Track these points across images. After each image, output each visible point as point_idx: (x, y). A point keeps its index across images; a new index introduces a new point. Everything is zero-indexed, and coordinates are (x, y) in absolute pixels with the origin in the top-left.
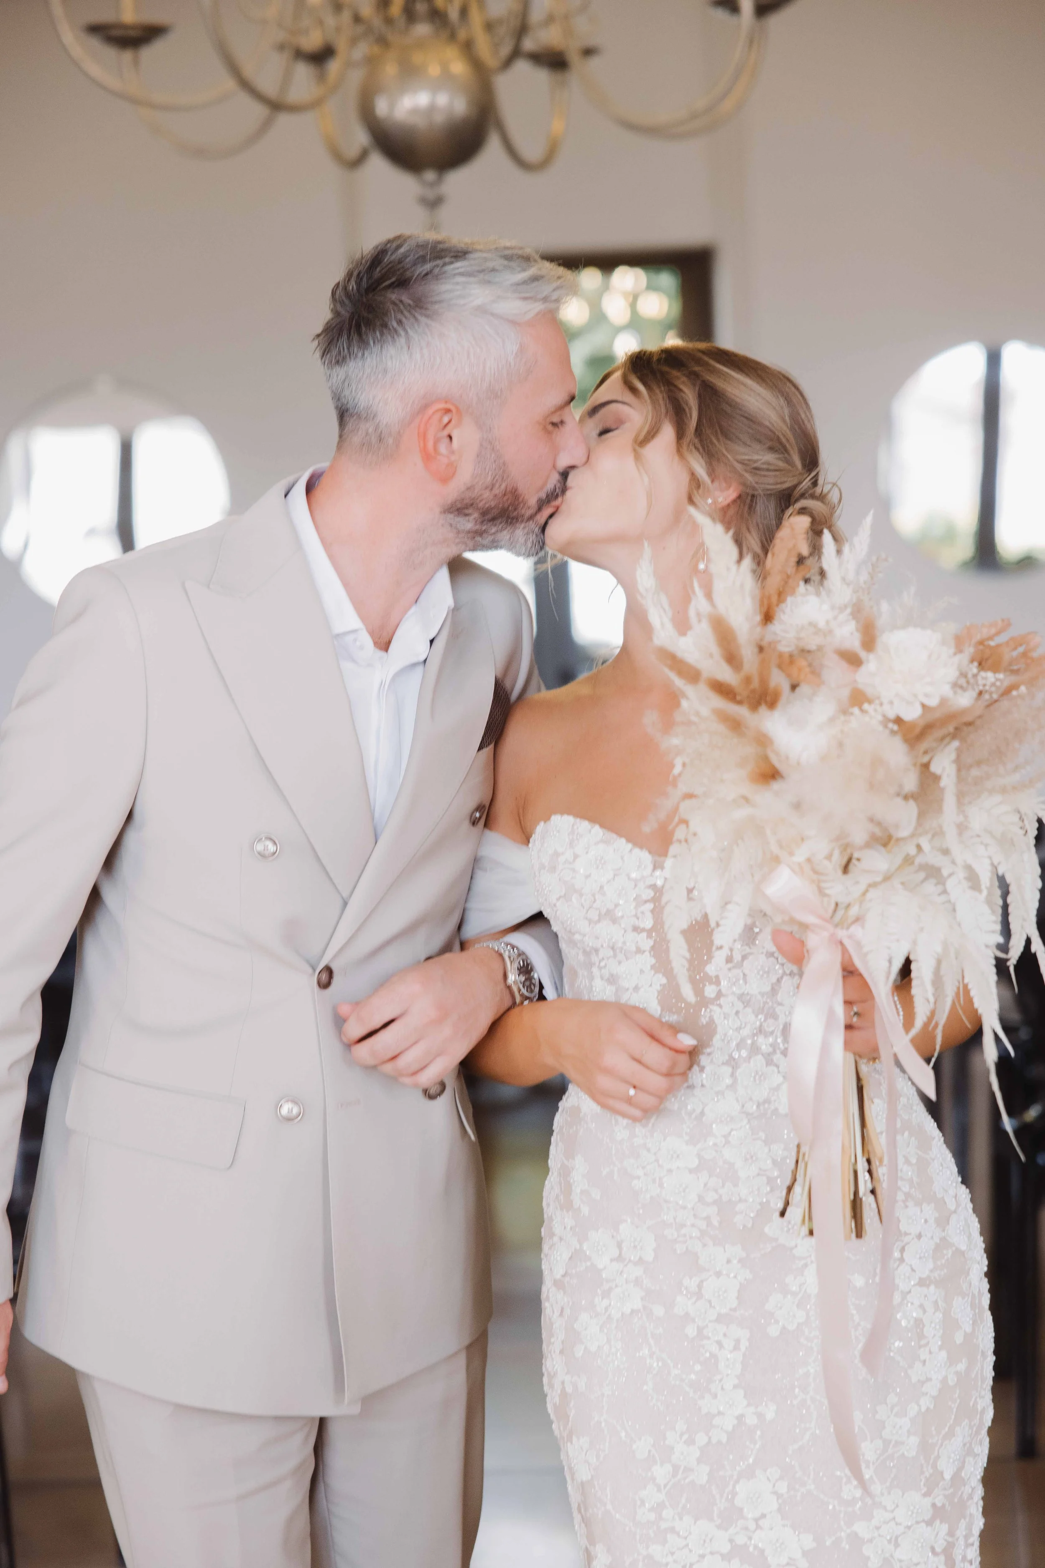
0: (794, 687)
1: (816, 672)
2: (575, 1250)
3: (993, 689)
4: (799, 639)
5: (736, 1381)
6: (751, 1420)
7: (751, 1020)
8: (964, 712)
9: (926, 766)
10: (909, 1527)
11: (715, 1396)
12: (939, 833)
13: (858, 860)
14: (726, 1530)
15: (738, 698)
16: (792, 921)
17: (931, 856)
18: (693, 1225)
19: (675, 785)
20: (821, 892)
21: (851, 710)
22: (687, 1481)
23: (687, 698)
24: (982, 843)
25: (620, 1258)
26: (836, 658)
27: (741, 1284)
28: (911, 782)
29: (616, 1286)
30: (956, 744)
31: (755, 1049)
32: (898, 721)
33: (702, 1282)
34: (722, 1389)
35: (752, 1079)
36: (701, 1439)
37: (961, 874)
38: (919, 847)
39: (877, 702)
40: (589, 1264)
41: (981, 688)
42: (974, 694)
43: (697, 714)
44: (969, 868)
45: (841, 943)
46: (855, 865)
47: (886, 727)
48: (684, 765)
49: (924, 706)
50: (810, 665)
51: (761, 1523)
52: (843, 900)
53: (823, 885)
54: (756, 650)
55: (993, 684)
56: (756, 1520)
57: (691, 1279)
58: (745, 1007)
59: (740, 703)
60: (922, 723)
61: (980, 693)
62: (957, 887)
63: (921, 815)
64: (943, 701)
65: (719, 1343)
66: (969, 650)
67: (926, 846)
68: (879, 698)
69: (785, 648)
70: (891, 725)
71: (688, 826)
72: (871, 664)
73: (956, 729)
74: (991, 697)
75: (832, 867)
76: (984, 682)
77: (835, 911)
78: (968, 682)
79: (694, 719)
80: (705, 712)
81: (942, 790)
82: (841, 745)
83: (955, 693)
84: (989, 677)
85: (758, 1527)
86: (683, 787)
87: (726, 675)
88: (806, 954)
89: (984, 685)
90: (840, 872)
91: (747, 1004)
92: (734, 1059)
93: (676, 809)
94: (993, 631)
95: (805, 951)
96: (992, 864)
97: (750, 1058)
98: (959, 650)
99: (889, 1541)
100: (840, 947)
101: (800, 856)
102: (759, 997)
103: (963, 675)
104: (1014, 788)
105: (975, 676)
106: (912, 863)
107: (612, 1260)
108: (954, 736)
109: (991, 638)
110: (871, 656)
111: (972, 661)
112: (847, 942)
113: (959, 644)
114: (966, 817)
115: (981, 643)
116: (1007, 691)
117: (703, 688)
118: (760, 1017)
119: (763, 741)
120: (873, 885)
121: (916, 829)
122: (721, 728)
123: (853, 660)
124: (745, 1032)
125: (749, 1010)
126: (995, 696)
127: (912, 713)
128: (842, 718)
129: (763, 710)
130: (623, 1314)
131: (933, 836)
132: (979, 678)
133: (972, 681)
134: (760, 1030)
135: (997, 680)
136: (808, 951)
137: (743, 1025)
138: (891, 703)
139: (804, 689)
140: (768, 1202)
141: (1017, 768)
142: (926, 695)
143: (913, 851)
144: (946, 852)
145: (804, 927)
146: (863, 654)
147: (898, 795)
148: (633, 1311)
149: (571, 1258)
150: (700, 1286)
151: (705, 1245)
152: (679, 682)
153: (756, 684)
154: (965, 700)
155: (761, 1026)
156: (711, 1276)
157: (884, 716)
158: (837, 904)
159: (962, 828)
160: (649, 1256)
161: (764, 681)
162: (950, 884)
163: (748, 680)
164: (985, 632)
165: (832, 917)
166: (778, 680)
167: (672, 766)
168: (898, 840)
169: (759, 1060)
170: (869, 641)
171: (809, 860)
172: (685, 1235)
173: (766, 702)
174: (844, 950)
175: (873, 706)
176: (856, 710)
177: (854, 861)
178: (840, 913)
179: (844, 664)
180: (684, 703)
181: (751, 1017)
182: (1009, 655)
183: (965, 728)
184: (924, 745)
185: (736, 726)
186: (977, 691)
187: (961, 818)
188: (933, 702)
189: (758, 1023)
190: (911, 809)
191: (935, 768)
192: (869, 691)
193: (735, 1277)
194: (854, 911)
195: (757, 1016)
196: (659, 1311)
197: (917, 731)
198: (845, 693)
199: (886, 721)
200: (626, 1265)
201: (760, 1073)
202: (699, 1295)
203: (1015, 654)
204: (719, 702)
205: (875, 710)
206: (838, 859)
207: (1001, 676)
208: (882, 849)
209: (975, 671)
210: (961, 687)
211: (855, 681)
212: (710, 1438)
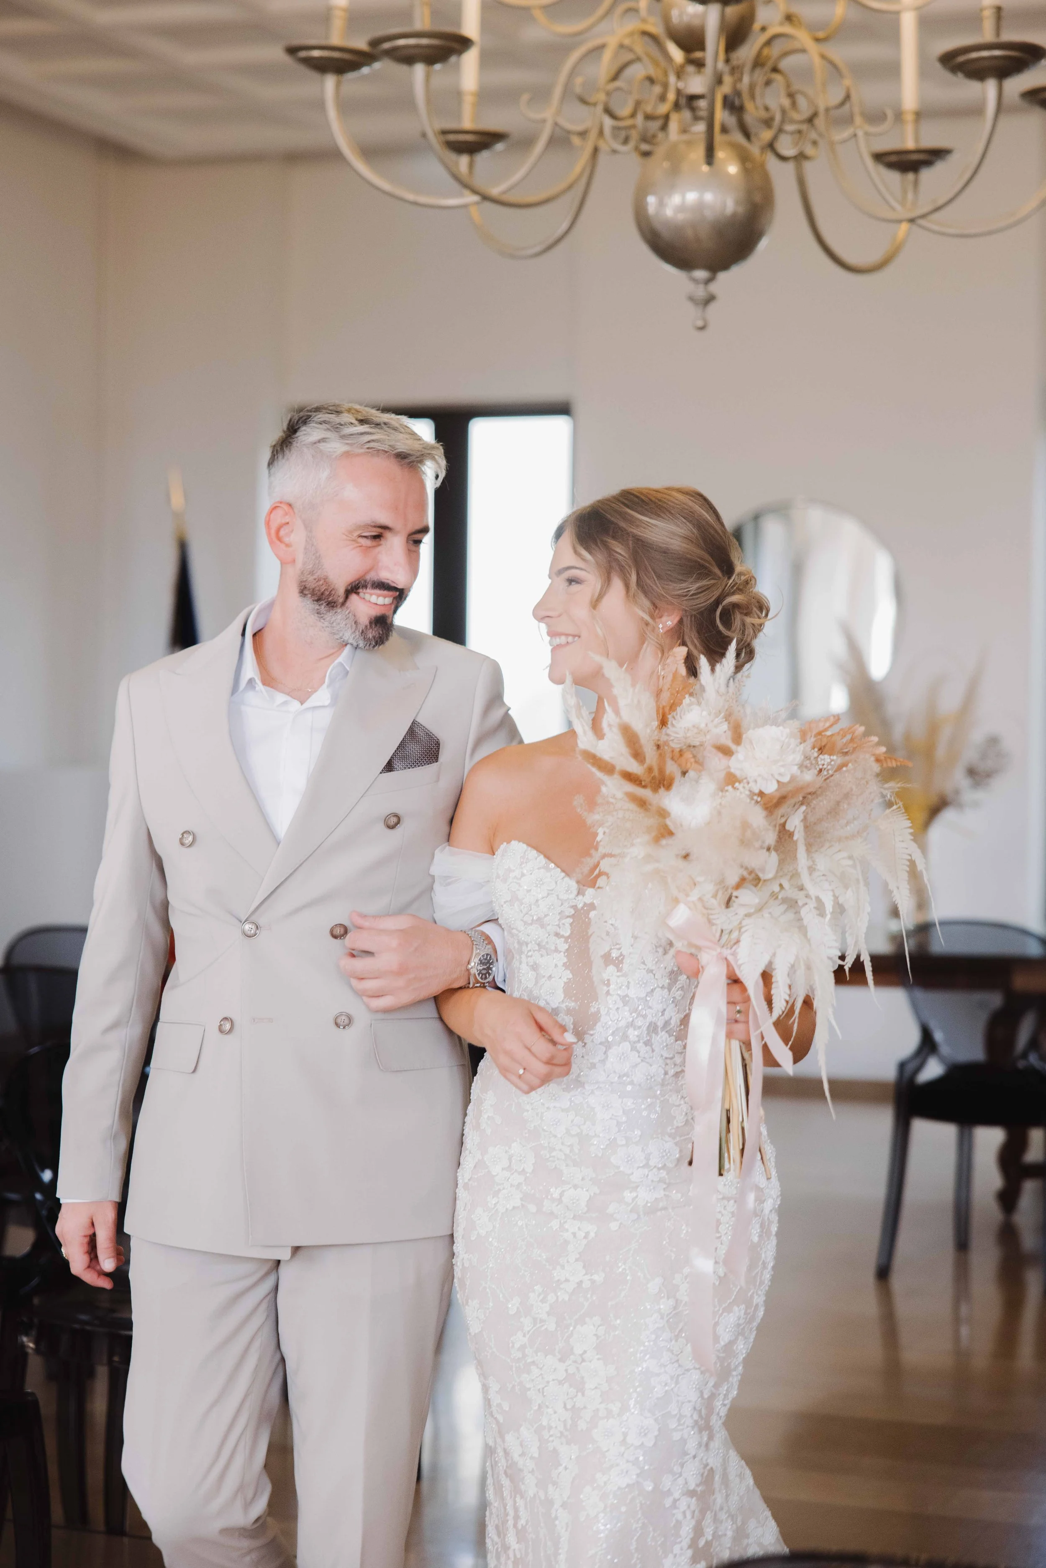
0: (684, 773)
1: (700, 763)
2: (479, 1160)
3: (829, 767)
4: (686, 738)
5: (578, 1256)
6: (586, 1284)
7: (626, 1015)
8: (808, 785)
9: (783, 825)
10: (688, 1370)
11: (563, 1267)
12: (795, 875)
13: (737, 897)
14: (564, 1362)
15: (643, 783)
16: (690, 945)
17: (790, 892)
18: (561, 1150)
19: (596, 849)
20: (710, 922)
21: (726, 788)
22: (543, 1328)
23: (606, 786)
24: (827, 880)
25: (509, 1168)
26: (714, 751)
27: (590, 1196)
28: (771, 838)
29: (504, 1189)
30: (803, 808)
31: (625, 1038)
32: (761, 794)
33: (563, 1191)
34: (568, 1262)
35: (618, 1058)
36: (551, 1298)
37: (812, 904)
38: (781, 886)
39: (745, 781)
40: (487, 1170)
41: (821, 767)
42: (816, 772)
43: (614, 797)
44: (818, 899)
45: (726, 959)
46: (734, 902)
47: (752, 799)
48: (604, 833)
49: (778, 782)
50: (694, 757)
51: (584, 1356)
52: (727, 927)
53: (711, 917)
54: (655, 748)
55: (829, 764)
56: (581, 1355)
57: (556, 1189)
58: (624, 1006)
59: (645, 787)
60: (778, 795)
61: (821, 770)
62: (808, 914)
63: (781, 862)
64: (793, 778)
65: (574, 1234)
66: (811, 740)
67: (786, 885)
68: (746, 778)
69: (676, 746)
70: (755, 798)
71: (608, 878)
72: (741, 753)
73: (804, 798)
74: (828, 773)
75: (716, 904)
76: (823, 762)
77: (721, 936)
78: (811, 764)
79: (611, 800)
80: (619, 795)
81: (795, 843)
82: (719, 813)
83: (802, 772)
84: (826, 759)
85: (583, 1360)
86: (602, 850)
87: (635, 767)
88: (701, 969)
89: (823, 765)
90: (724, 907)
91: (625, 1003)
92: (609, 1042)
93: (597, 865)
94: (828, 724)
95: (700, 967)
96: (834, 896)
97: (620, 1043)
98: (803, 740)
99: (672, 1378)
100: (725, 963)
101: (694, 896)
102: (636, 1000)
103: (807, 758)
104: (847, 838)
105: (816, 758)
106: (777, 898)
107: (503, 1169)
108: (802, 804)
109: (826, 730)
110: (740, 749)
111: (813, 748)
112: (730, 958)
113: (803, 736)
114: (813, 861)
115: (820, 733)
116: (839, 768)
117: (617, 778)
118: (633, 1014)
119: (663, 814)
120: (748, 915)
121: (777, 872)
122: (632, 806)
123: (726, 752)
124: (623, 1024)
125: (627, 1008)
126: (831, 772)
127: (771, 788)
128: (720, 794)
129: (662, 790)
130: (507, 1209)
131: (791, 877)
132: (819, 759)
133: (814, 762)
134: (631, 1024)
135: (832, 760)
136: (702, 967)
137: (620, 1019)
138: (756, 781)
139: (691, 774)
140: (615, 1139)
141: (848, 823)
142: (780, 774)
143: (776, 889)
144: (801, 888)
145: (699, 948)
146: (733, 747)
147: (762, 848)
148: (514, 1208)
149: (475, 1167)
150: (561, 1195)
151: (567, 1165)
152: (599, 774)
153: (656, 772)
154: (809, 776)
155: (633, 1021)
156: (571, 1188)
157: (750, 791)
158: (722, 931)
159: (811, 869)
160: (529, 1169)
161: (662, 771)
162: (803, 912)
163: (650, 770)
164: (821, 726)
165: (719, 940)
166: (671, 768)
167: (596, 834)
168: (765, 881)
169: (626, 1046)
170: (738, 738)
171: (700, 899)
172: (554, 1157)
173: (664, 786)
174: (729, 965)
175: (742, 785)
176: (730, 788)
177: (733, 898)
178: (725, 937)
179: (720, 755)
180: (604, 789)
181: (627, 1014)
182: (840, 742)
183: (810, 796)
184: (781, 810)
185: (642, 804)
186: (818, 769)
187: (810, 863)
188: (785, 779)
189: (631, 1019)
190: (774, 857)
191: (789, 827)
192: (738, 773)
193: (587, 1191)
194: (735, 935)
195: (631, 1014)
196: (532, 1208)
197: (775, 801)
198: (722, 775)
199: (752, 794)
200: (512, 1174)
201: (625, 1055)
202: (560, 1201)
203: (844, 740)
204: (630, 788)
205: (744, 787)
206: (722, 897)
207: (835, 757)
208: (753, 888)
209: (816, 755)
210: (806, 767)
211: (729, 767)
212: (557, 1297)
